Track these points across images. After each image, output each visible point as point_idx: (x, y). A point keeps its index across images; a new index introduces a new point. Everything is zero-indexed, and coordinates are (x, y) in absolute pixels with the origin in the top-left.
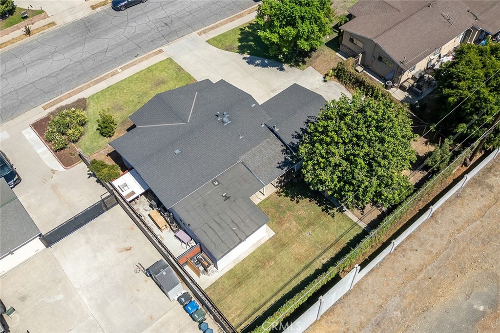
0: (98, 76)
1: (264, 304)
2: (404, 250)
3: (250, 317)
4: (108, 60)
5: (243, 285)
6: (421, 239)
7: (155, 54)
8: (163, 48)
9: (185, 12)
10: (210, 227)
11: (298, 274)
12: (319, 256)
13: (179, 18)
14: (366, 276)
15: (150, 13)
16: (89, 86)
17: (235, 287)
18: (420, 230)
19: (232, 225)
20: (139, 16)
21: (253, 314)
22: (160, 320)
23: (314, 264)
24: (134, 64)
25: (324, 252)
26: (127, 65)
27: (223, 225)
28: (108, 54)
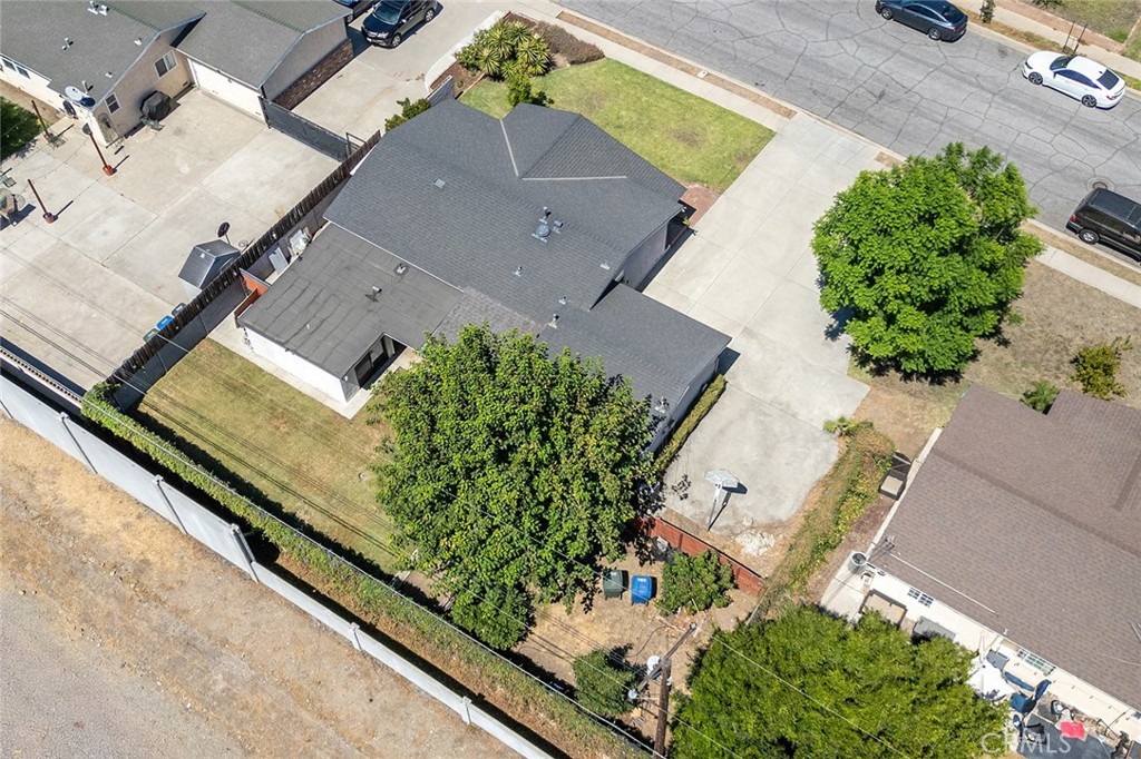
0: (674, 52)
1: (198, 436)
2: (367, 675)
3: (172, 419)
4: (725, 49)
5: (231, 396)
6: (403, 710)
7: (778, 109)
8: (801, 114)
9: (942, 112)
10: (304, 291)
11: (264, 476)
12: (311, 504)
13: (915, 110)
14: (289, 604)
15: (902, 58)
16: (639, 49)
17: (227, 383)
18: (426, 704)
19: (316, 322)
20: (883, 45)
21: (178, 423)
22: (156, 299)
23: (292, 498)
24: (731, 88)
25: (323, 511)
26: (723, 80)
27: (313, 309)
28: (741, 45)
